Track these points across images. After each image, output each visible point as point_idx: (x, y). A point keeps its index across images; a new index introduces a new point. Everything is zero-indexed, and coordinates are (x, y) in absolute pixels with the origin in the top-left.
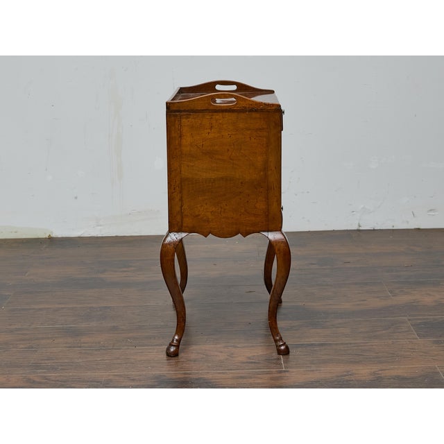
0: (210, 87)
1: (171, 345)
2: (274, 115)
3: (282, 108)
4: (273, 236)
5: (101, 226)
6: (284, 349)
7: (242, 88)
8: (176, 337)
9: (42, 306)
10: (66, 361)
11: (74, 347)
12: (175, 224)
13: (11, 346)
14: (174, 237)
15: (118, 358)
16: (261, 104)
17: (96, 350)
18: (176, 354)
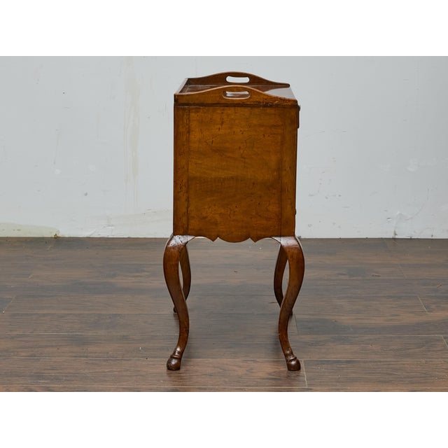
0: (220, 78)
1: (172, 357)
2: (290, 110)
3: (299, 104)
4: (286, 242)
5: (112, 226)
6: (295, 364)
7: (255, 80)
8: (178, 349)
9: (45, 312)
10: (71, 371)
11: (81, 357)
12: (180, 227)
13: (12, 354)
14: (179, 240)
15: (127, 370)
16: (276, 98)
17: (104, 361)
18: (177, 368)
